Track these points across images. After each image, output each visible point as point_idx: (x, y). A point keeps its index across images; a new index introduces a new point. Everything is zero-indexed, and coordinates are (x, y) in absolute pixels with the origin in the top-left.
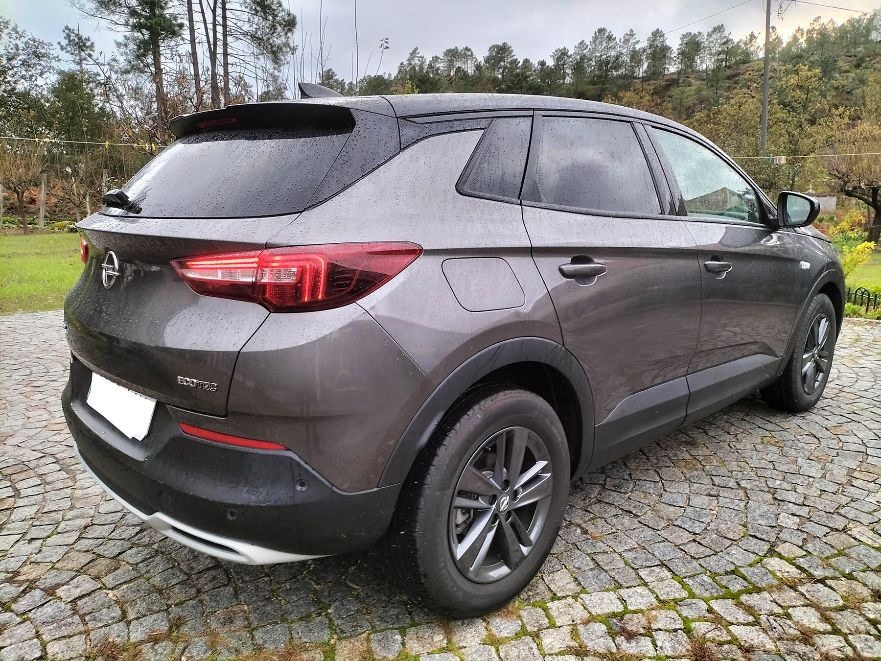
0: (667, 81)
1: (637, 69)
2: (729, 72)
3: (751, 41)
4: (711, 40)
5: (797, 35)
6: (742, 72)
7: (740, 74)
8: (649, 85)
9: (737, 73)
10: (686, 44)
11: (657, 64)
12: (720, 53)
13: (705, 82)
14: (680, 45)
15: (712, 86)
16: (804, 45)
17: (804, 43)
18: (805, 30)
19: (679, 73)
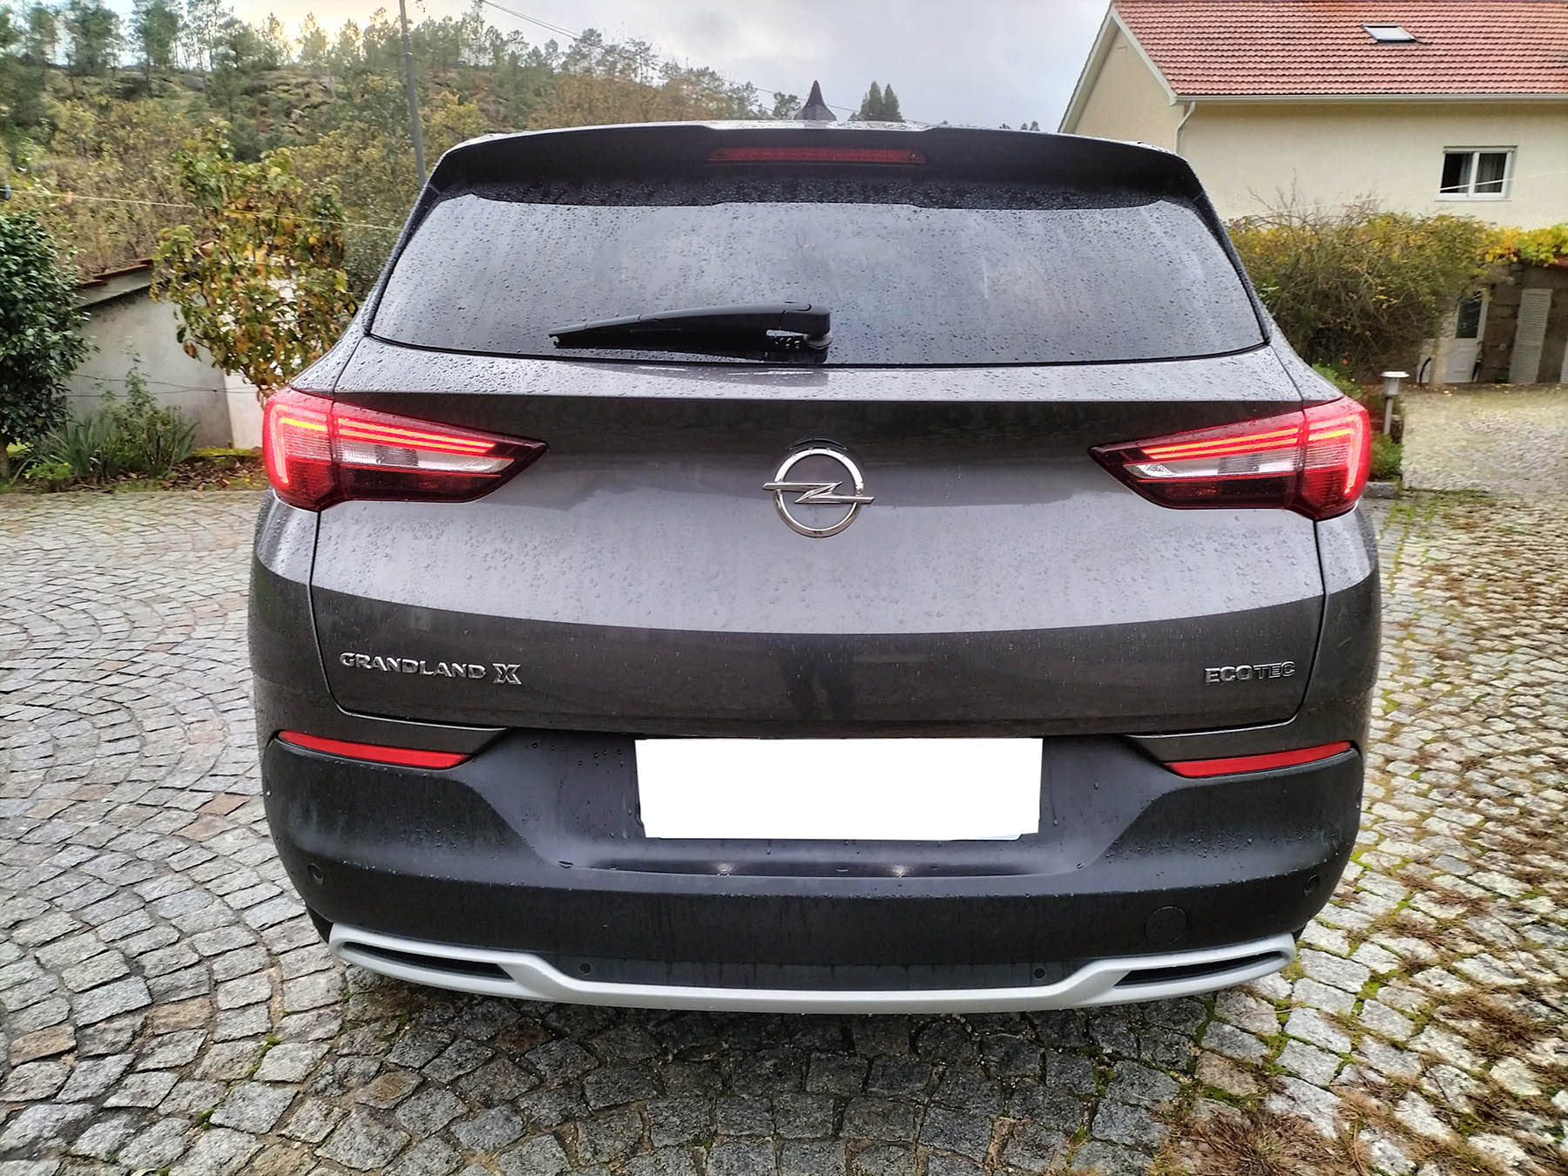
0: (122, 81)
1: (48, 49)
2: (245, 82)
3: (272, 30)
4: (198, 14)
5: (348, 32)
6: (268, 84)
7: (265, 88)
8: (85, 83)
9: (260, 86)
10: (147, 13)
11: (94, 45)
12: (218, 42)
13: (203, 95)
14: (135, 13)
15: (221, 104)
16: (362, 53)
17: (361, 49)
18: (362, 28)
19: (143, 67)
